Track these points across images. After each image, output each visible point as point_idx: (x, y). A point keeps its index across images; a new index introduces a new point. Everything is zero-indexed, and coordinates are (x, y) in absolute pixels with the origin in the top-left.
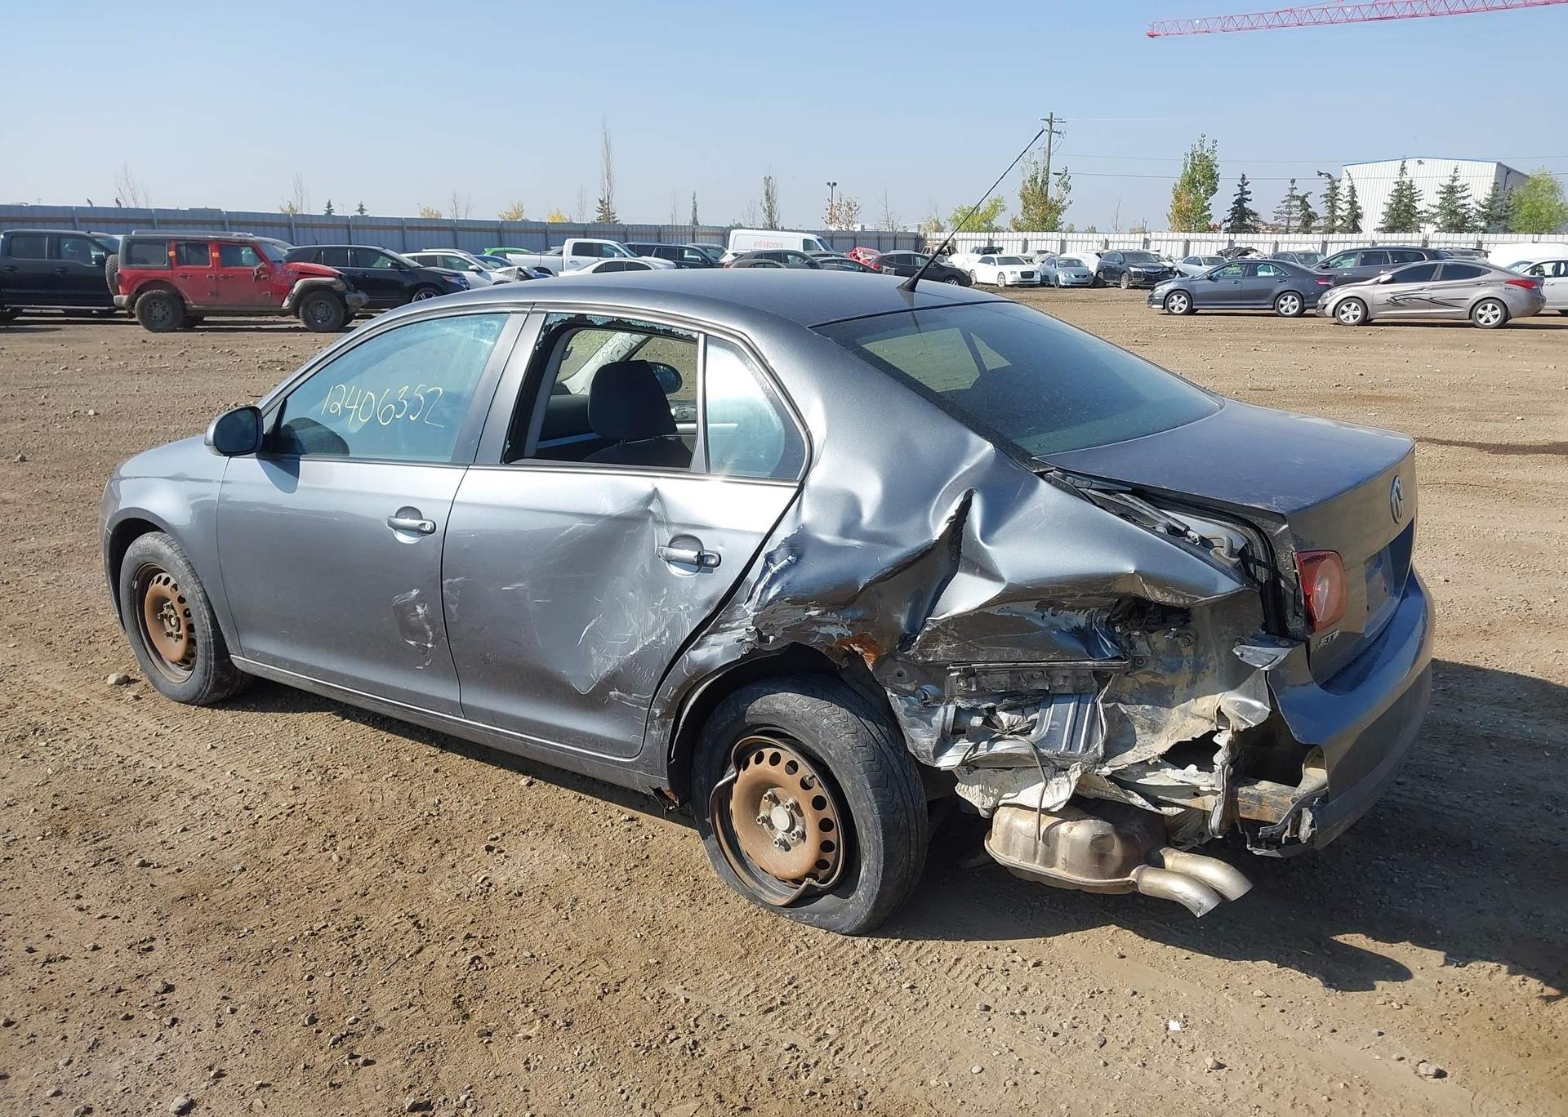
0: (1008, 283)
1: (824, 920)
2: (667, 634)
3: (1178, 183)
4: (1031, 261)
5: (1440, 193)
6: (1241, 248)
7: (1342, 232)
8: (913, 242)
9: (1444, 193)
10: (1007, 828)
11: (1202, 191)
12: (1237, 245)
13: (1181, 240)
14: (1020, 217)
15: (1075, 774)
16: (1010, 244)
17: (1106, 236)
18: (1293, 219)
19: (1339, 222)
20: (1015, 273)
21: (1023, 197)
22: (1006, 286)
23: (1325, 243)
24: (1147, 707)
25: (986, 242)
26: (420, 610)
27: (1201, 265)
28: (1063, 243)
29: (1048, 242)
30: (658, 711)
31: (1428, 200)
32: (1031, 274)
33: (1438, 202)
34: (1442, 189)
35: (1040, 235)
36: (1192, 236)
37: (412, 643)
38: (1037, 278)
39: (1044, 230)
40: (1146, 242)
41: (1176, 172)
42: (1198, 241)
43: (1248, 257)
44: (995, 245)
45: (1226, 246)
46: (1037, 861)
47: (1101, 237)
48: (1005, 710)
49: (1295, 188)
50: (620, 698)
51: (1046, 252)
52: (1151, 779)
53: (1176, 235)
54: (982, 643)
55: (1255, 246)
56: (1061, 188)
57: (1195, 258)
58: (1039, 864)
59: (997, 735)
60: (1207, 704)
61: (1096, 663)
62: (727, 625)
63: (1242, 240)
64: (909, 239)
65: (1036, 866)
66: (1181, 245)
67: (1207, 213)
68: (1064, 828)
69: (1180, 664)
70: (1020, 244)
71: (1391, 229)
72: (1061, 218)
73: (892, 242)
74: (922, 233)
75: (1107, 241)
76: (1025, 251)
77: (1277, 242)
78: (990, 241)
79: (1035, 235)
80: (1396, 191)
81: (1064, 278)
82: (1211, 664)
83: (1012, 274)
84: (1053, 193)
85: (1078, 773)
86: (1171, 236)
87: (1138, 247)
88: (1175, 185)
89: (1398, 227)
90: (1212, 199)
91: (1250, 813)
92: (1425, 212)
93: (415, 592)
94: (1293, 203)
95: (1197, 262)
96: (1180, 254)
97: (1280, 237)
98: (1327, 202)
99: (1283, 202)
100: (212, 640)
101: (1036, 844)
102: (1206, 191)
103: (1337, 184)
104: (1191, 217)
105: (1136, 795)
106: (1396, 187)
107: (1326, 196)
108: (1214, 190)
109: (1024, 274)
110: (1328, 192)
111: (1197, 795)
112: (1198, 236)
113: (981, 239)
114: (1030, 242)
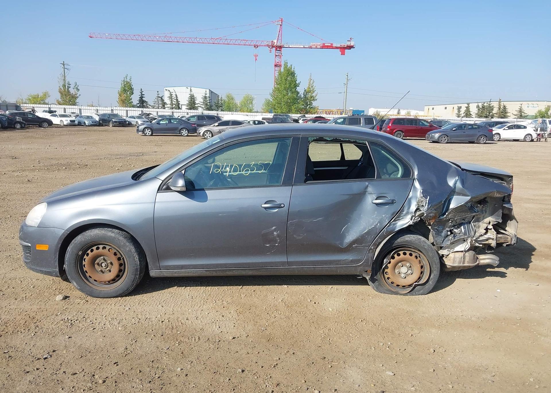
0: (65, 124)
1: (419, 293)
2: (378, 224)
3: (120, 90)
4: (70, 116)
5: (202, 98)
6: (147, 113)
7: (175, 109)
8: (15, 108)
9: (204, 98)
10: (454, 258)
11: (128, 93)
12: (144, 112)
13: (124, 110)
14: (60, 100)
15: (469, 241)
16: (59, 109)
17: (97, 108)
18: (160, 104)
19: (174, 106)
20: (67, 120)
21: (60, 92)
22: (64, 125)
23: (173, 112)
24: (477, 223)
25: (48, 109)
26: (275, 233)
27: (135, 119)
28: (80, 110)
29: (75, 109)
30: (373, 247)
31: (199, 100)
32: (74, 121)
33: (202, 101)
34: (203, 97)
35: (70, 107)
36: (128, 109)
37: (268, 245)
38: (76, 122)
39: (71, 105)
40: (112, 110)
41: (119, 87)
42: (131, 110)
43: (150, 116)
44: (52, 109)
45: (140, 112)
46: (462, 263)
47: (95, 108)
48: (455, 229)
49: (159, 94)
50: (356, 246)
51: (75, 113)
52: (481, 239)
53: (122, 108)
54: (458, 213)
55: (150, 112)
56: (75, 90)
57: (133, 116)
58: (462, 264)
59: (456, 235)
60: (487, 220)
61: (475, 214)
62: (398, 219)
63: (146, 111)
64: (13, 106)
65: (461, 265)
66: (125, 112)
67: (131, 101)
68: (467, 254)
69: (483, 212)
70: (63, 110)
71: (190, 109)
72: (77, 100)
73: (6, 107)
74: (18, 104)
75: (97, 109)
76: (65, 112)
77: (157, 112)
78: (49, 108)
79: (68, 107)
80: (190, 97)
81: (88, 123)
82: (487, 211)
83: (66, 121)
84: (72, 91)
85: (470, 240)
86: (120, 108)
87: (110, 112)
88: (119, 91)
89: (192, 108)
90: (132, 96)
91: (499, 242)
92: (199, 104)
93: (274, 228)
94: (159, 99)
95: (133, 117)
96: (125, 115)
97: (158, 110)
98: (170, 99)
99: (156, 98)
100: (139, 267)
101: (461, 259)
102: (130, 93)
103: (172, 94)
104: (126, 102)
105: (476, 243)
106: (190, 96)
107: (169, 97)
108: (133, 93)
109: (71, 121)
110: (170, 96)
111: (487, 240)
112: (130, 109)
113: (46, 107)
114: (66, 109)
